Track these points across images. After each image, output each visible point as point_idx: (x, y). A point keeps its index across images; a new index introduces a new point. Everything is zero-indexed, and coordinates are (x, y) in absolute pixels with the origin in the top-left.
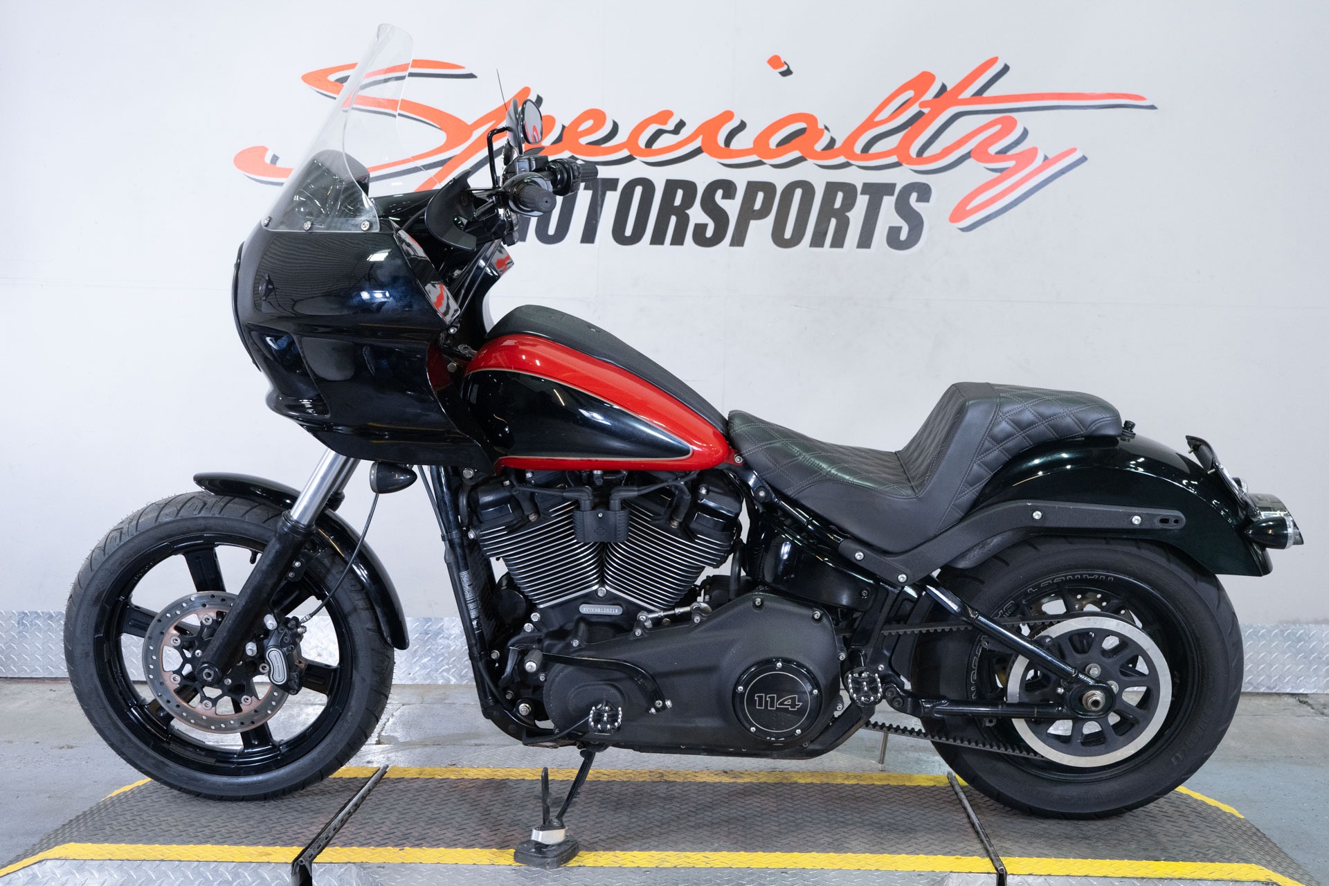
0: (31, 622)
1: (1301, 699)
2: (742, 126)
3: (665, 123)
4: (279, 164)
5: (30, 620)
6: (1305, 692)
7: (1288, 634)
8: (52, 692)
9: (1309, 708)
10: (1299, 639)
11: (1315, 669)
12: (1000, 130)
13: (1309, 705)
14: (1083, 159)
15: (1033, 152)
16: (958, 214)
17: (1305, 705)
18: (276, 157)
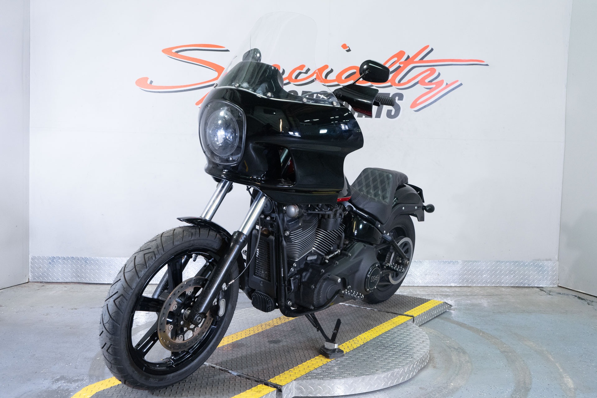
0: (57, 260)
1: (541, 289)
2: (332, 71)
3: (302, 69)
4: (153, 84)
5: (56, 260)
6: (542, 286)
7: (536, 264)
8: (65, 288)
9: (544, 292)
10: (540, 267)
11: (546, 278)
12: (430, 73)
13: (544, 291)
14: (461, 84)
15: (442, 82)
16: (413, 106)
17: (543, 291)
18: (152, 81)
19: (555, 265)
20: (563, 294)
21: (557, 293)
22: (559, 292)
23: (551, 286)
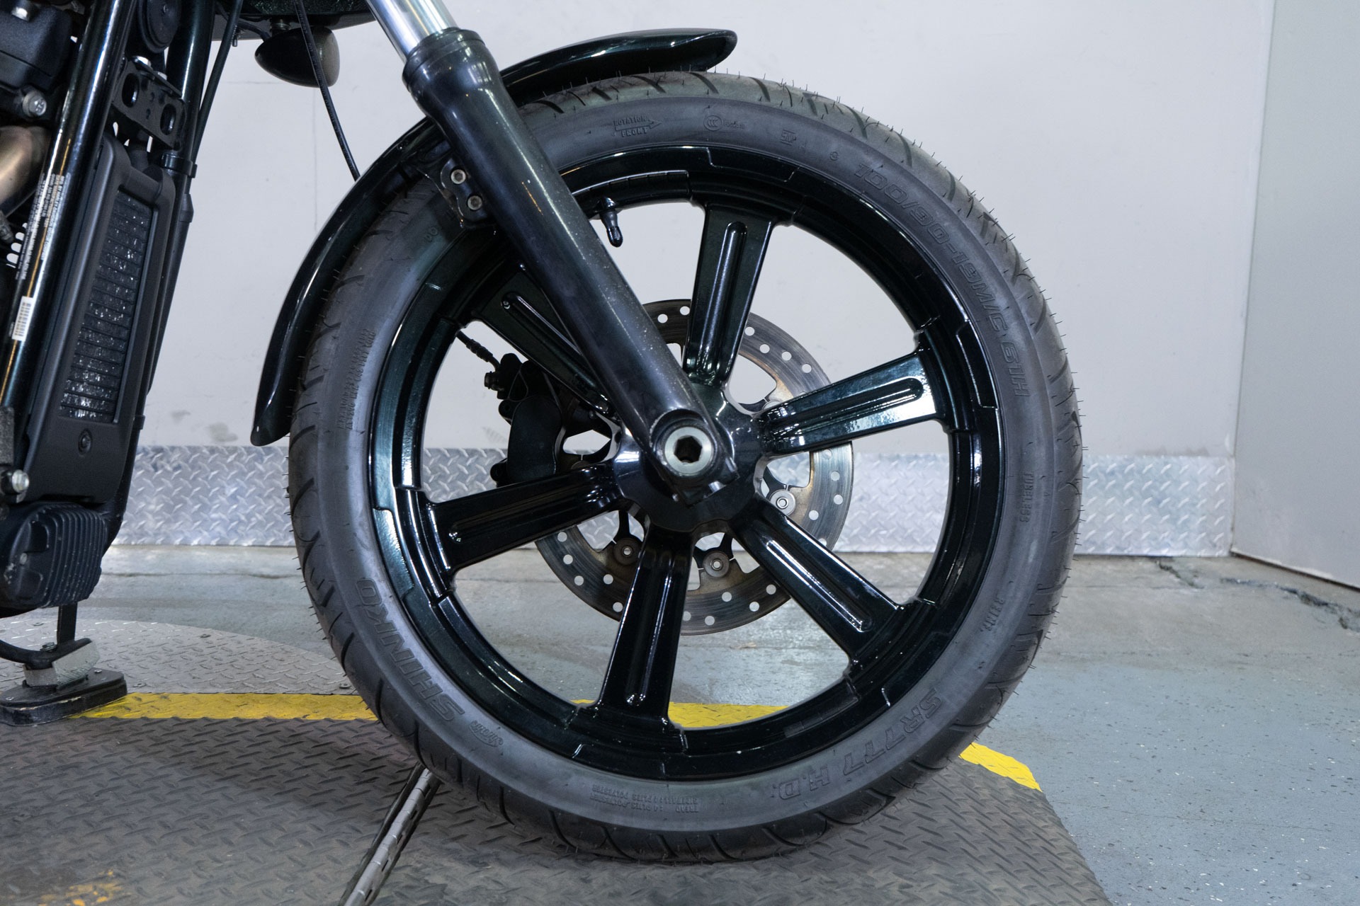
1: (1164, 564)
6: (1169, 554)
7: (1149, 470)
9: (1172, 577)
10: (1165, 478)
11: (1185, 522)
17: (1168, 573)
19: (1222, 472)
20: (1243, 583)
21: (1222, 580)
22: (1230, 576)
23: (1203, 553)
